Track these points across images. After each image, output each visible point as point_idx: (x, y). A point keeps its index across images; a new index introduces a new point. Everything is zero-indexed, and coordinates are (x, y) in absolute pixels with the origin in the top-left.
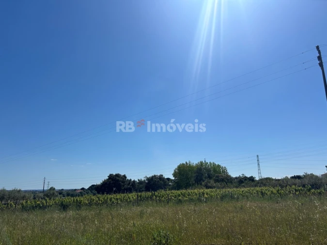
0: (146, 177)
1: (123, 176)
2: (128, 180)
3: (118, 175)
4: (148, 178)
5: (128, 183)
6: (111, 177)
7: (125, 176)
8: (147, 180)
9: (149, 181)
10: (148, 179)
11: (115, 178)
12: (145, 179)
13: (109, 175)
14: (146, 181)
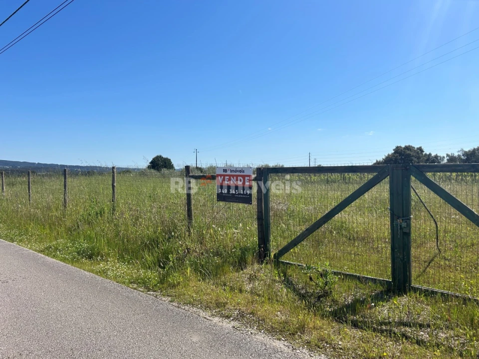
0: (462, 150)
1: (418, 149)
2: (426, 154)
3: (408, 148)
4: (466, 152)
5: (426, 158)
6: (398, 150)
7: (420, 149)
8: (463, 155)
9: (468, 157)
10: (466, 154)
11: (404, 152)
12: (461, 153)
13: (394, 148)
14: (462, 157)
